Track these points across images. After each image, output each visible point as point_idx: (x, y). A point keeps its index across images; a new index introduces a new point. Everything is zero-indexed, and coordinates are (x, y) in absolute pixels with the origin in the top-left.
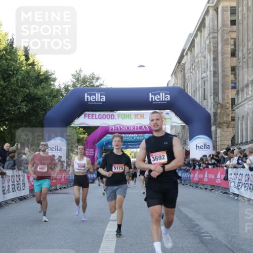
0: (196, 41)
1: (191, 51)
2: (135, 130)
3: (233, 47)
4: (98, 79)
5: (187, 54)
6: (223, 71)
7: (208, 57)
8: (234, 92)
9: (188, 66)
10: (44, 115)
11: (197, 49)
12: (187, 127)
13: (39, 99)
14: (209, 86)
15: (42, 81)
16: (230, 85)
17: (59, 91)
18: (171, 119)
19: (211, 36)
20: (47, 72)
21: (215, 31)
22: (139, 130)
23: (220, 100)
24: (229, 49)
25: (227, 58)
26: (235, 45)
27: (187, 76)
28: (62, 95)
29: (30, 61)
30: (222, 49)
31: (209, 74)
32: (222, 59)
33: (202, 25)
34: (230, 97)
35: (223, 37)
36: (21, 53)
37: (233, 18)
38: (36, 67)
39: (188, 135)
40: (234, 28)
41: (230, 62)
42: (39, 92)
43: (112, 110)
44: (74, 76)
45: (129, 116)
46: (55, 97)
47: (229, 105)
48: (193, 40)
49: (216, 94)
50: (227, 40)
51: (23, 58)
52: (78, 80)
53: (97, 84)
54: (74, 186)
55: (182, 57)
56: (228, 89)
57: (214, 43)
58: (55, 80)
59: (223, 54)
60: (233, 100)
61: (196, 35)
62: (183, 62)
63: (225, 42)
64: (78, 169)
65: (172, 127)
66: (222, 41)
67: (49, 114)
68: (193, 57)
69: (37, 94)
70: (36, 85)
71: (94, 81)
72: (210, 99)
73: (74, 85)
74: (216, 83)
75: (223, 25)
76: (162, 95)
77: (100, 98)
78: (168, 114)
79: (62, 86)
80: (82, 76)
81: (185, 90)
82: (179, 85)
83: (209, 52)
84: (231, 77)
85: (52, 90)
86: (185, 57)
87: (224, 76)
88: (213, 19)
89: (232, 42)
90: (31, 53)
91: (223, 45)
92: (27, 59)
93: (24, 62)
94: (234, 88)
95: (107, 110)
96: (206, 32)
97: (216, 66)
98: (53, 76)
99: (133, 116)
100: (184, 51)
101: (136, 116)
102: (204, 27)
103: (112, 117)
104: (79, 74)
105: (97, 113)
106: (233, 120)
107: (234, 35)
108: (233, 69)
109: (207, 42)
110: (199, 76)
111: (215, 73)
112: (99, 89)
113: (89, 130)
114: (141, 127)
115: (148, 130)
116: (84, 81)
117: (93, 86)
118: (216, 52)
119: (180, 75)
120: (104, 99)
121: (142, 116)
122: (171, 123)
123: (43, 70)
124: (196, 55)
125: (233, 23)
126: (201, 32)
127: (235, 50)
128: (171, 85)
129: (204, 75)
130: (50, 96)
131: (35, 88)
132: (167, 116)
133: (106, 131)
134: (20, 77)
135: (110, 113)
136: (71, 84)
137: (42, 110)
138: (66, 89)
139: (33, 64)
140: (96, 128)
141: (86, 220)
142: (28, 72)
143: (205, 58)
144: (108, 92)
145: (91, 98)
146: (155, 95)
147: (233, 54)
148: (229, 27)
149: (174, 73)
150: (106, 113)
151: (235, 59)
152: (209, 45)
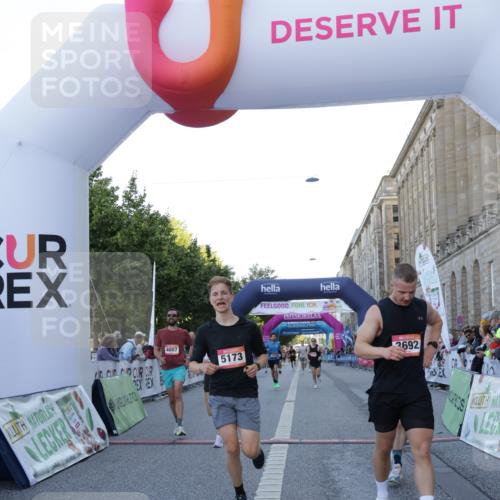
0: (363, 235)
1: (358, 245)
3: (396, 241)
4: (273, 271)
5: (354, 247)
6: (388, 263)
7: (374, 250)
9: (355, 258)
11: (363, 243)
12: (356, 314)
14: (375, 276)
17: (237, 283)
18: (341, 307)
19: (376, 231)
20: (226, 267)
21: (379, 227)
23: (386, 289)
24: (393, 242)
25: (391, 251)
26: (398, 239)
27: (355, 266)
28: (240, 287)
29: (212, 258)
30: (387, 242)
31: (375, 265)
32: (387, 252)
33: (367, 222)
35: (386, 231)
36: (203, 250)
37: (396, 215)
38: (217, 263)
39: (356, 321)
40: (397, 223)
41: (395, 254)
43: (286, 300)
44: (251, 269)
45: (302, 305)
48: (360, 235)
49: (382, 283)
50: (391, 234)
51: (205, 255)
52: (255, 273)
53: (271, 276)
55: (349, 250)
57: (379, 237)
58: (233, 274)
59: (387, 247)
61: (362, 230)
62: (351, 254)
63: (389, 236)
65: (342, 315)
66: (386, 235)
68: (359, 249)
71: (269, 274)
72: (377, 288)
73: (251, 278)
74: (381, 274)
75: (387, 222)
76: (333, 284)
77: (274, 289)
78: (338, 302)
79: (240, 279)
80: (258, 269)
81: (353, 279)
82: (348, 275)
83: (375, 245)
86: (353, 250)
87: (389, 267)
88: (377, 216)
89: (395, 236)
90: (212, 250)
91: (387, 239)
92: (209, 256)
93: (207, 259)
96: (371, 228)
97: (381, 258)
98: (232, 271)
99: (305, 305)
100: (351, 245)
101: (309, 304)
102: (370, 223)
103: (286, 306)
104: (255, 268)
105: (273, 303)
107: (397, 230)
108: (397, 260)
109: (373, 237)
110: (366, 268)
111: (381, 265)
112: (270, 282)
113: (265, 318)
114: (313, 315)
115: (320, 317)
116: (261, 274)
117: (269, 278)
118: (381, 246)
119: (348, 267)
120: (279, 289)
121: (315, 304)
122: (341, 310)
123: (223, 265)
124: (362, 248)
125: (396, 219)
126: (367, 227)
127: (398, 243)
128: (340, 275)
129: (370, 266)
132: (337, 305)
133: (281, 319)
134: (202, 273)
135: (284, 303)
136: (248, 277)
138: (244, 281)
139: (214, 260)
140: (272, 316)
142: (210, 268)
143: (371, 250)
144: (282, 283)
145: (267, 289)
146: (325, 285)
147: (397, 247)
148: (393, 224)
149: (343, 265)
151: (398, 252)
152: (374, 239)
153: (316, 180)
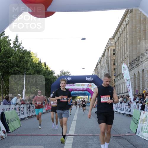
1: (100, 63)
2: (82, 90)
3: (114, 62)
4: (69, 73)
5: (99, 64)
6: (111, 70)
7: (106, 65)
8: (115, 77)
9: (99, 68)
10: (51, 85)
11: (102, 63)
13: (49, 80)
15: (50, 74)
16: (113, 75)
17: (56, 77)
18: (94, 86)
19: (107, 58)
20: (52, 71)
21: (108, 57)
22: (83, 90)
24: (113, 63)
25: (112, 66)
26: (115, 61)
27: (99, 72)
28: (57, 78)
29: (46, 67)
30: (111, 62)
32: (111, 66)
34: (114, 79)
35: (111, 59)
36: (43, 64)
37: (114, 53)
38: (48, 69)
40: (114, 56)
41: (113, 67)
42: (49, 77)
44: (61, 72)
45: (79, 85)
46: (54, 79)
47: (113, 81)
48: (101, 60)
50: (112, 60)
51: (44, 66)
52: (62, 73)
53: (68, 74)
54: (51, 111)
55: (97, 65)
56: (113, 76)
57: (108, 61)
58: (54, 73)
59: (111, 64)
60: (114, 80)
62: (98, 67)
63: (111, 60)
64: (53, 104)
66: (110, 60)
67: (53, 84)
68: (101, 65)
69: (48, 78)
70: (48, 75)
71: (68, 73)
73: (61, 75)
75: (111, 55)
76: (91, 78)
77: (69, 79)
78: (92, 84)
79: (57, 75)
81: (98, 76)
82: (96, 74)
83: (106, 63)
84: (114, 72)
85: (54, 77)
86: (98, 65)
87: (111, 72)
88: (107, 53)
89: (114, 60)
91: (111, 61)
92: (45, 66)
93: (44, 68)
94: (115, 75)
95: (72, 83)
96: (105, 57)
97: (108, 68)
98: (54, 72)
99: (81, 85)
100: (98, 63)
101: (82, 85)
102: (105, 55)
103: (74, 85)
104: (63, 71)
105: (69, 84)
106: (115, 86)
107: (114, 58)
108: (114, 69)
109: (106, 60)
110: (103, 72)
111: (108, 71)
112: (69, 76)
114: (83, 89)
115: (86, 90)
116: (64, 73)
117: (67, 75)
118: (108, 64)
119: (96, 71)
120: (71, 79)
121: (84, 85)
123: (51, 70)
124: (102, 64)
125: (114, 54)
126: (103, 57)
127: (115, 63)
128: (94, 75)
129: (105, 71)
130: (53, 79)
131: (48, 76)
132: (92, 85)
133: (72, 90)
134: (43, 72)
135: (73, 84)
137: (50, 83)
139: (47, 68)
141: (58, 128)
142: (45, 71)
143: (105, 65)
144: (72, 77)
145: (67, 79)
146: (88, 78)
147: (114, 64)
148: (113, 56)
149: (95, 70)
150: (72, 84)
151: (115, 66)
153: (85, 39)
